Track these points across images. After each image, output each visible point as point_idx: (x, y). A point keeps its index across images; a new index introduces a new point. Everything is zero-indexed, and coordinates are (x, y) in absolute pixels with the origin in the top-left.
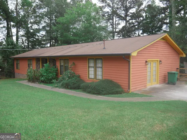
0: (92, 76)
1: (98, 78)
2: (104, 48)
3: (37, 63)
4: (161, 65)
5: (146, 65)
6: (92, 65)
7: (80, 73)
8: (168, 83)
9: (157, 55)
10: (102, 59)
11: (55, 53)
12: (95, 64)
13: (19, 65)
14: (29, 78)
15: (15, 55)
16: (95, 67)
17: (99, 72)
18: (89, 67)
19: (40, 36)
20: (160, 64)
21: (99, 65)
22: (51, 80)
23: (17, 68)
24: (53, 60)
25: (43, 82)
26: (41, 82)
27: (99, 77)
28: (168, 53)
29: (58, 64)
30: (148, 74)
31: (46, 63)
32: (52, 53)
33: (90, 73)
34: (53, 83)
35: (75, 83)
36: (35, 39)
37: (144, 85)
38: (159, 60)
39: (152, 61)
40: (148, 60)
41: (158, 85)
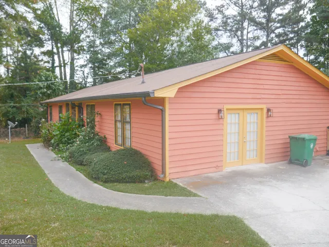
0: (120, 140)
2: (143, 82)
4: (270, 119)
5: (221, 118)
6: (119, 116)
8: (291, 162)
9: (258, 96)
10: (130, 105)
12: (123, 114)
16: (123, 122)
18: (117, 121)
20: (268, 117)
28: (294, 92)
30: (230, 138)
37: (214, 165)
38: (265, 107)
39: (243, 109)
40: (226, 107)
41: (263, 165)
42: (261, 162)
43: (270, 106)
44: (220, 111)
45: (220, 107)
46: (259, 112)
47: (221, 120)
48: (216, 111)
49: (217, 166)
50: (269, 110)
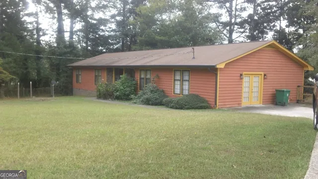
0: (178, 91)
1: (184, 93)
2: (194, 58)
3: (108, 75)
4: (266, 80)
5: (241, 79)
6: (178, 77)
7: (164, 87)
8: (276, 104)
9: (260, 67)
10: (189, 71)
11: (134, 62)
12: (182, 76)
13: (80, 76)
14: (100, 94)
15: (73, 62)
16: (182, 81)
17: (186, 86)
18: (175, 80)
19: (107, 31)
21: (186, 78)
22: (128, 95)
23: (77, 81)
24: (131, 71)
25: (118, 98)
26: (115, 99)
27: (186, 92)
29: (137, 76)
30: (245, 90)
31: (122, 74)
32: (129, 62)
33: (176, 88)
34: (132, 99)
35: (158, 99)
36: (97, 36)
38: (263, 73)
39: (252, 74)
40: (244, 73)
41: (261, 105)
42: (260, 104)
43: (265, 73)
45: (241, 73)
46: (260, 76)
47: (241, 81)
48: (240, 75)
49: (239, 104)
50: (265, 75)
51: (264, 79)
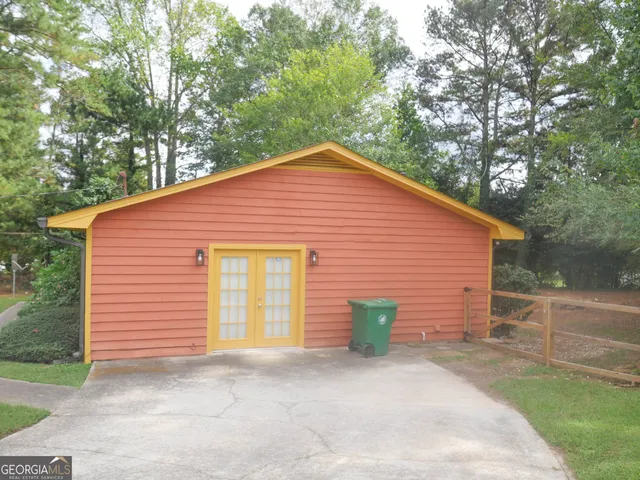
4: (316, 270)
5: (203, 265)
30: (227, 299)
37: (188, 342)
38: (304, 248)
39: (256, 250)
40: (212, 246)
41: (300, 350)
42: (297, 344)
43: (312, 246)
44: (199, 252)
45: (200, 245)
46: (294, 256)
47: (202, 270)
48: (193, 252)
49: (194, 345)
50: (312, 253)
51: (311, 265)
